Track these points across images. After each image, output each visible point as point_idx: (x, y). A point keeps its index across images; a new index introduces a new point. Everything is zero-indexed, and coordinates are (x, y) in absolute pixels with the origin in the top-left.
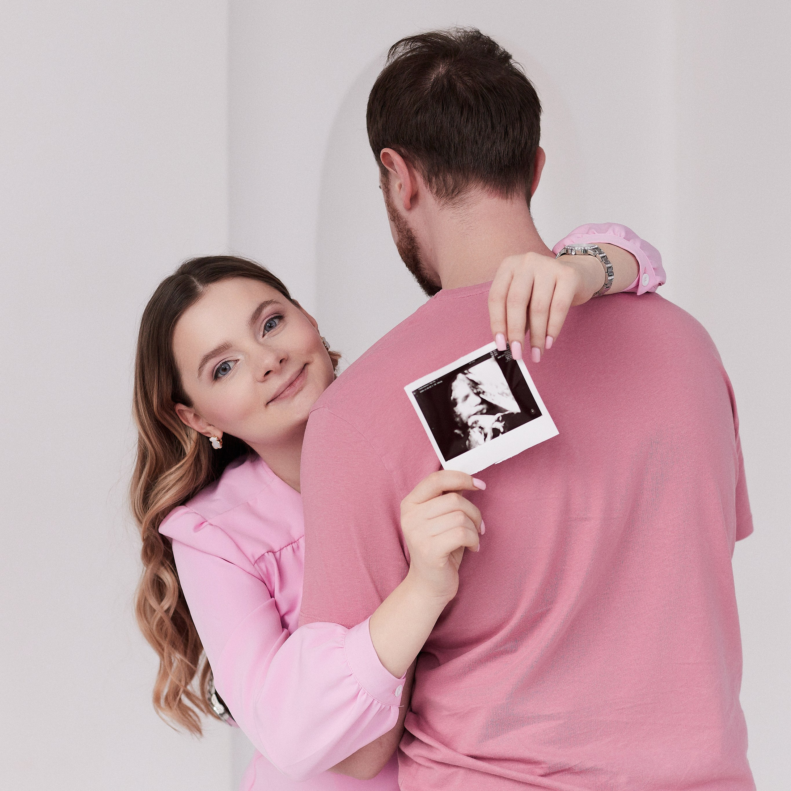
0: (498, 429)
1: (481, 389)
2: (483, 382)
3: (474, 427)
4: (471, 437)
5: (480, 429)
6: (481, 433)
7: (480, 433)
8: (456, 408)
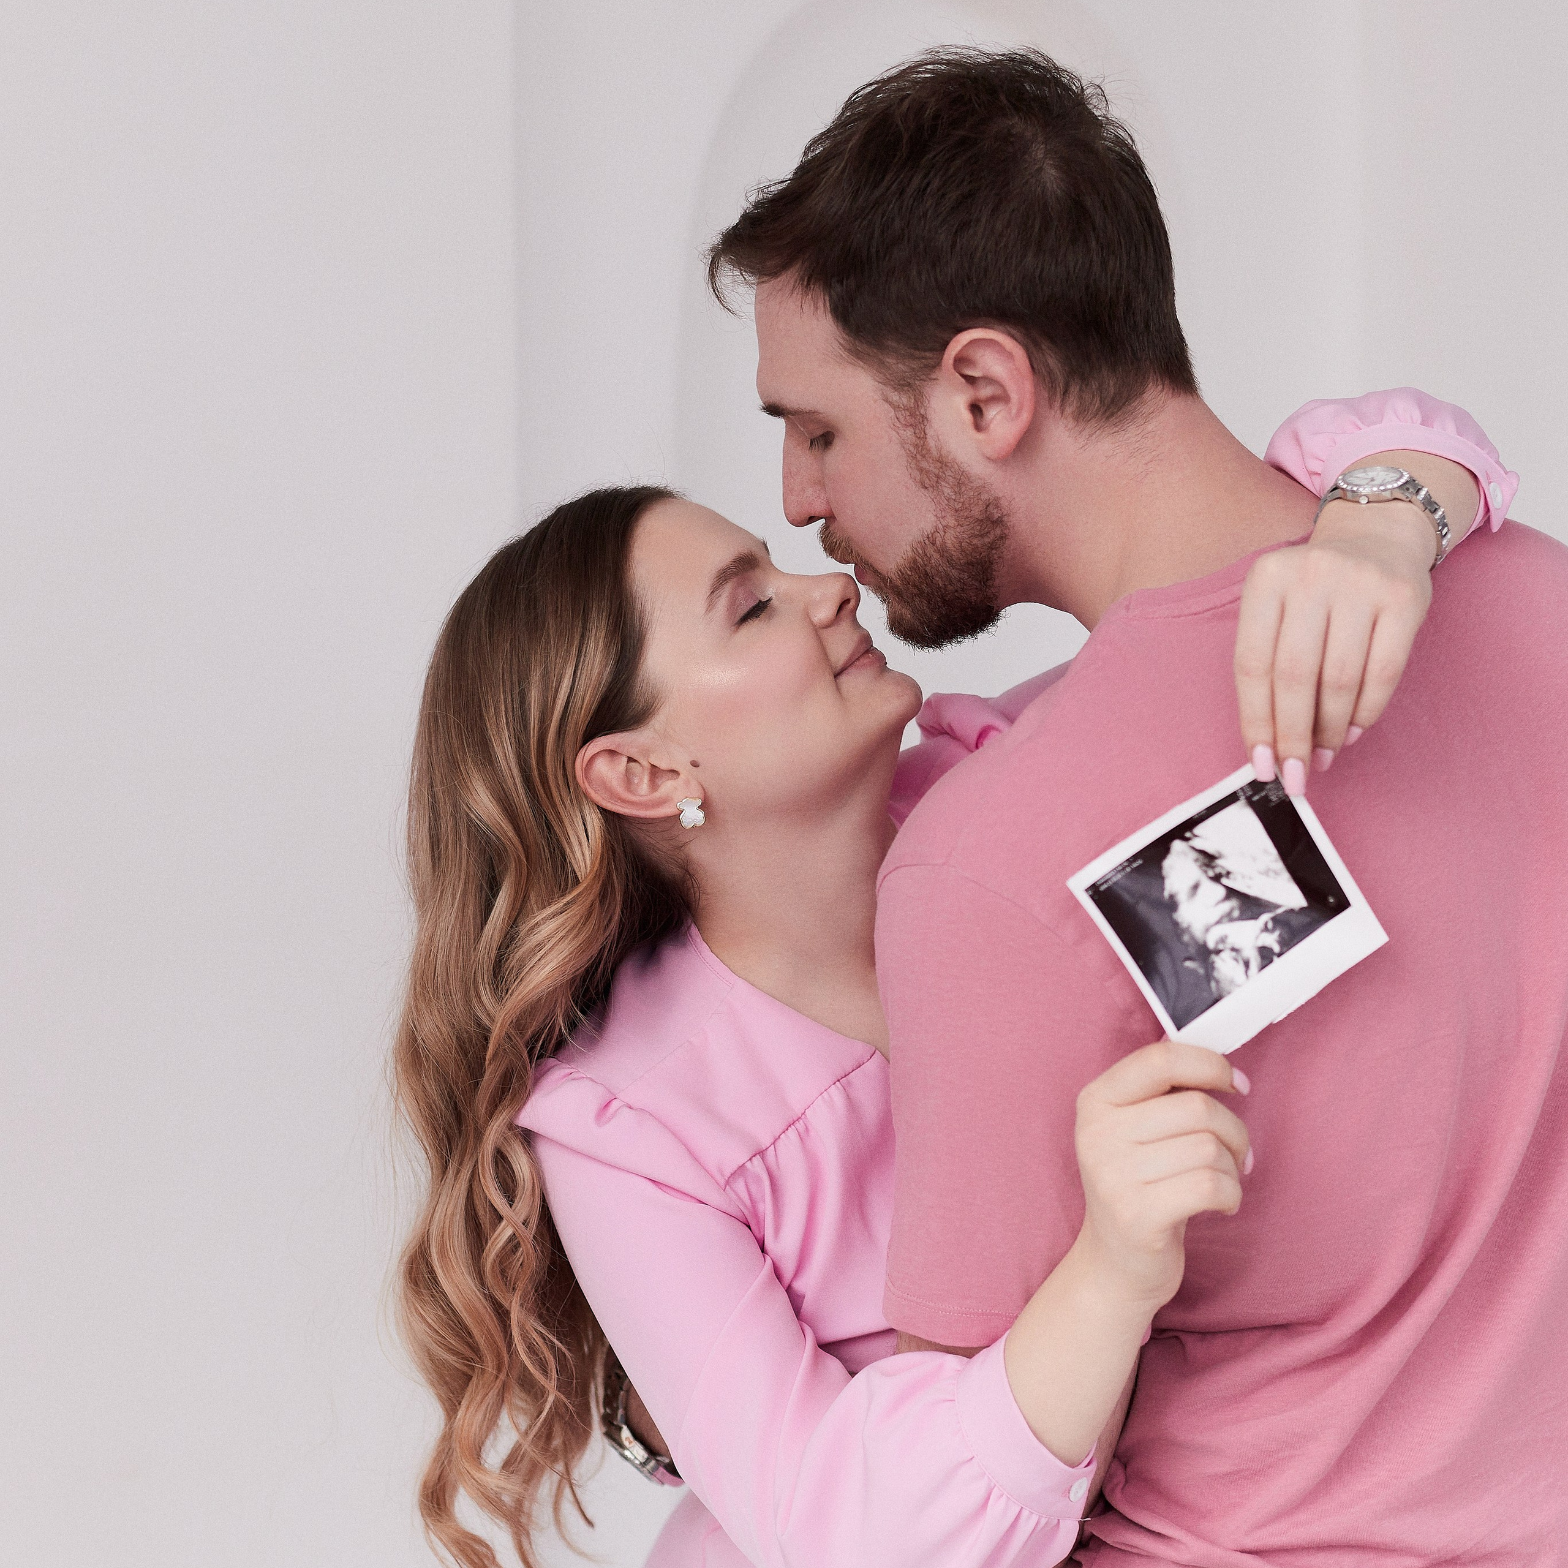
0: (1270, 947)
2: (1223, 851)
3: (1221, 951)
4: (1218, 972)
7: (1235, 962)
8: (1177, 914)
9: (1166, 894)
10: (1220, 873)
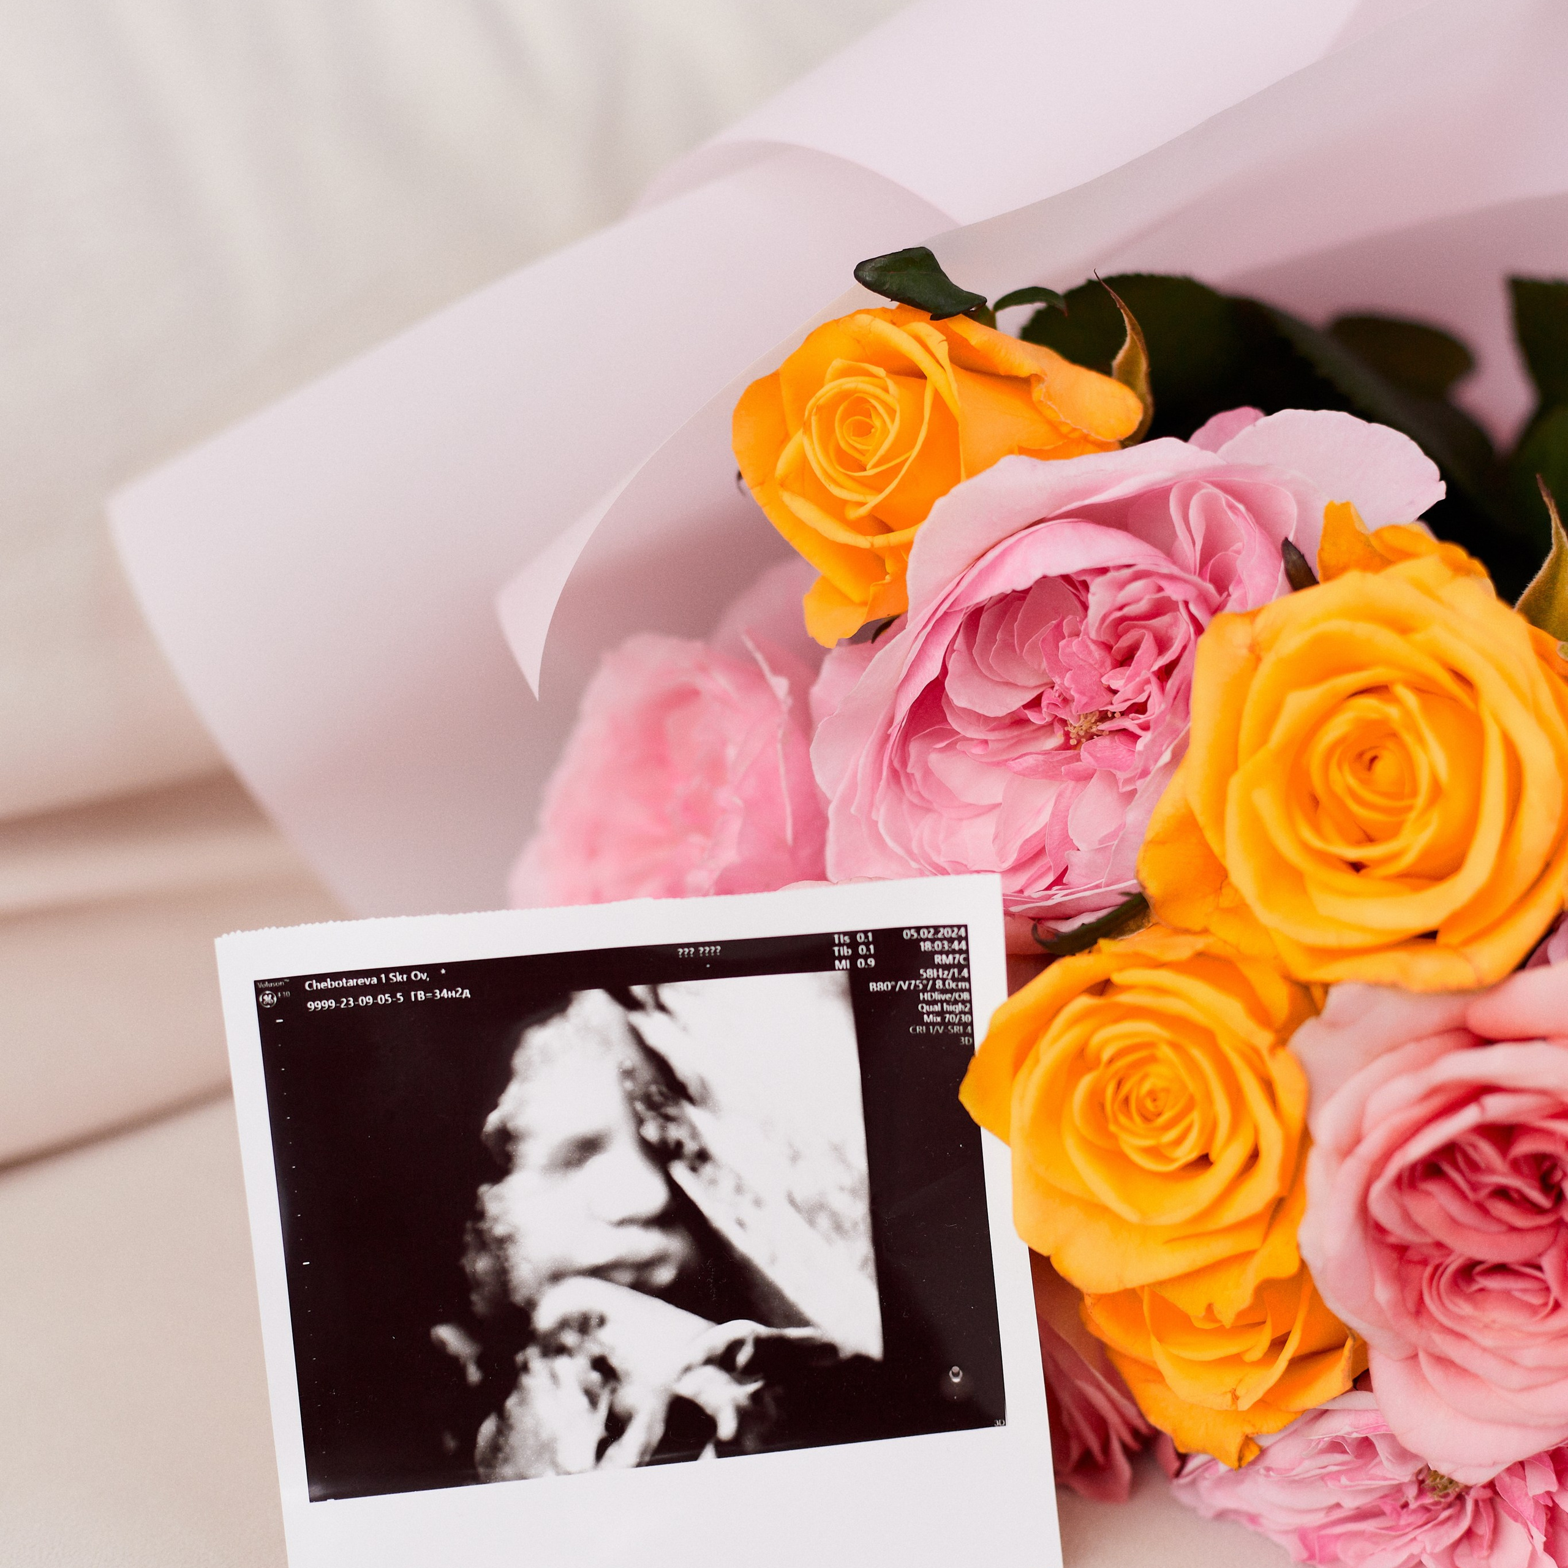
0: (709, 1411)
1: (694, 1134)
2: (721, 1090)
3: (562, 1350)
4: (522, 1402)
5: (595, 1377)
6: (593, 1399)
7: (584, 1401)
8: (498, 1189)
9: (493, 1120)
10: (679, 1145)
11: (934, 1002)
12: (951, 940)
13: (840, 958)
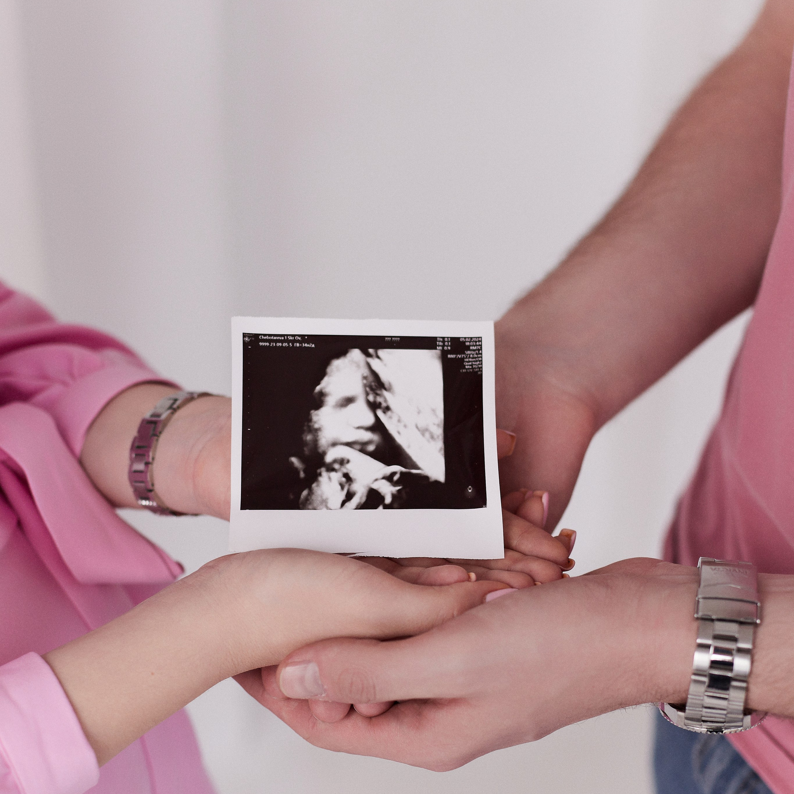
0: (382, 494)
1: (386, 401)
2: (396, 386)
3: (333, 470)
4: (318, 486)
5: (344, 480)
6: (342, 487)
7: (339, 487)
8: (316, 412)
9: (318, 388)
10: (380, 404)
11: (469, 362)
12: (476, 342)
13: (439, 346)
